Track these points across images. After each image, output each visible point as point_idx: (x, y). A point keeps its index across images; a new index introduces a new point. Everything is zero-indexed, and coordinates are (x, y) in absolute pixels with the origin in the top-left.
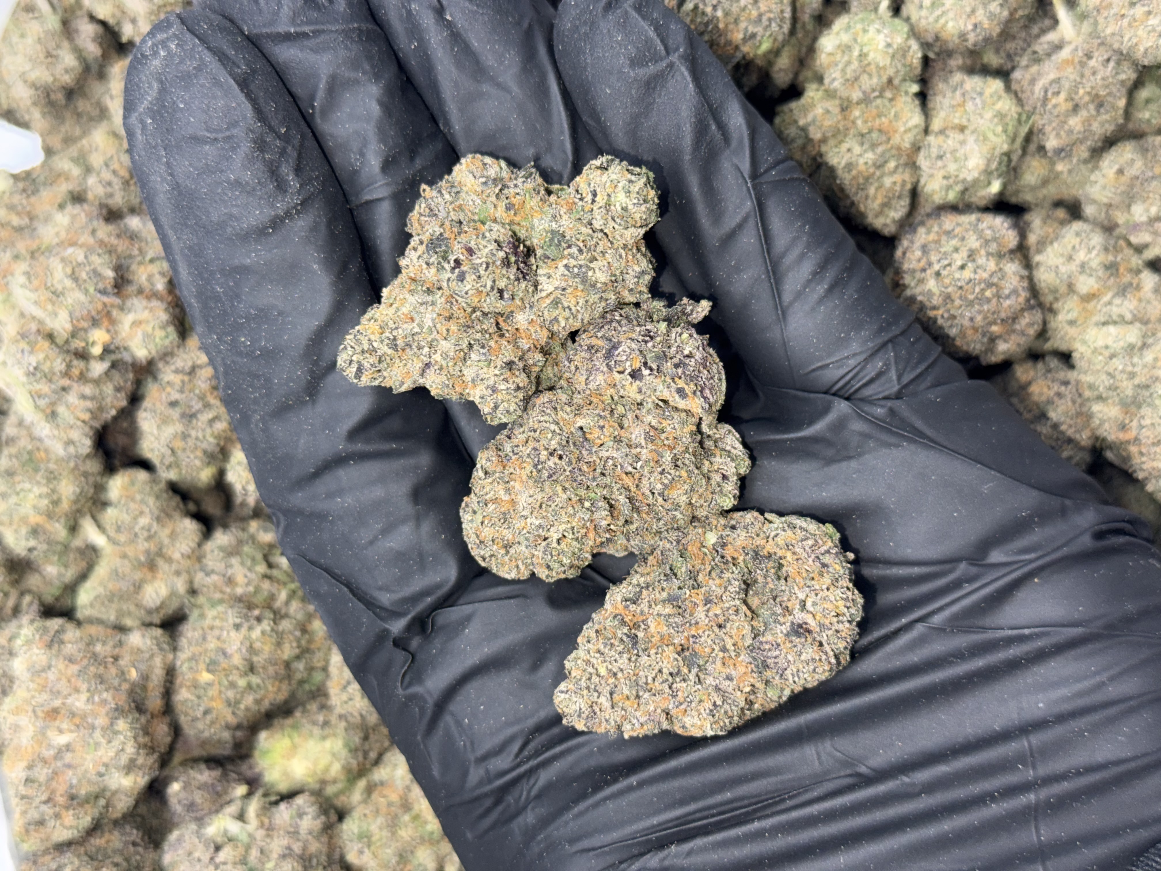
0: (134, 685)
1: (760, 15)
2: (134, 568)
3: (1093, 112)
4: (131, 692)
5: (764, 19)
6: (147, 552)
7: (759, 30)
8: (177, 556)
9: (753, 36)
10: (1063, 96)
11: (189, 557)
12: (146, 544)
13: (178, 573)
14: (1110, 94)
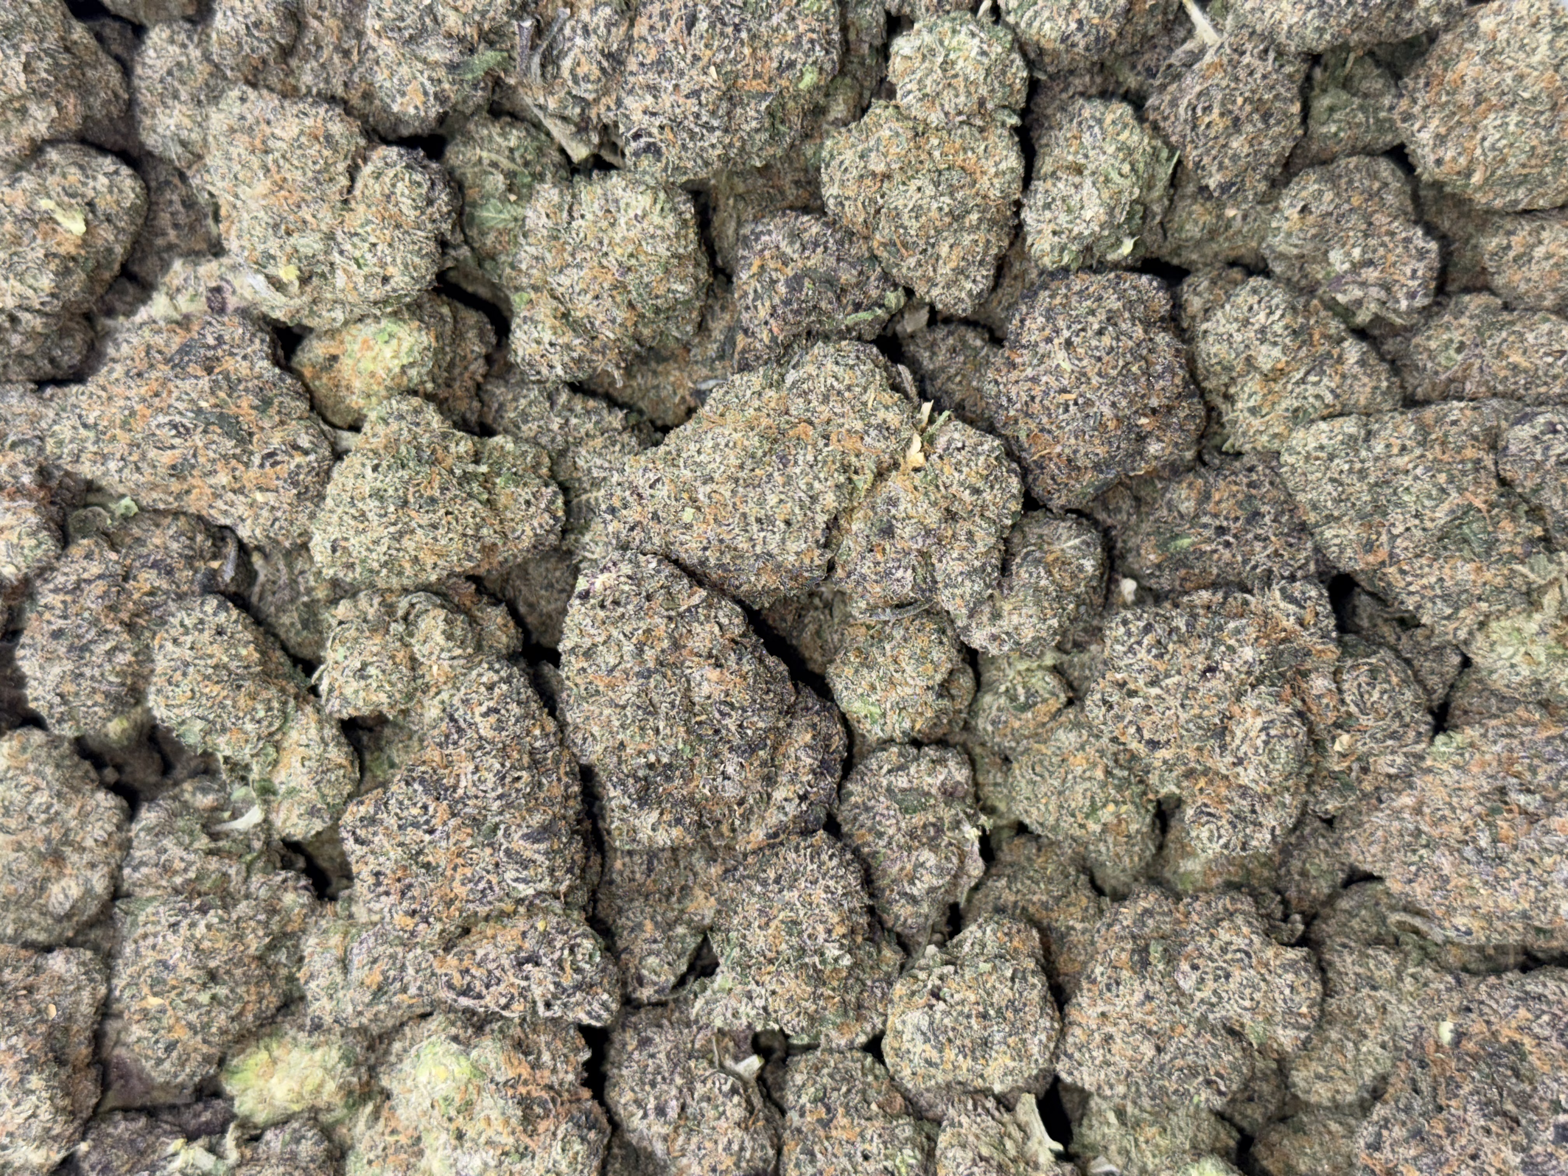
0: (53, 1026)
1: (799, 37)
2: (33, 864)
3: (1260, 125)
4: (49, 1036)
5: (805, 40)
6: (47, 840)
7: (798, 56)
8: (89, 843)
9: (791, 64)
10: (1216, 111)
11: (106, 844)
12: (46, 831)
13: (93, 866)
14: (1277, 97)
